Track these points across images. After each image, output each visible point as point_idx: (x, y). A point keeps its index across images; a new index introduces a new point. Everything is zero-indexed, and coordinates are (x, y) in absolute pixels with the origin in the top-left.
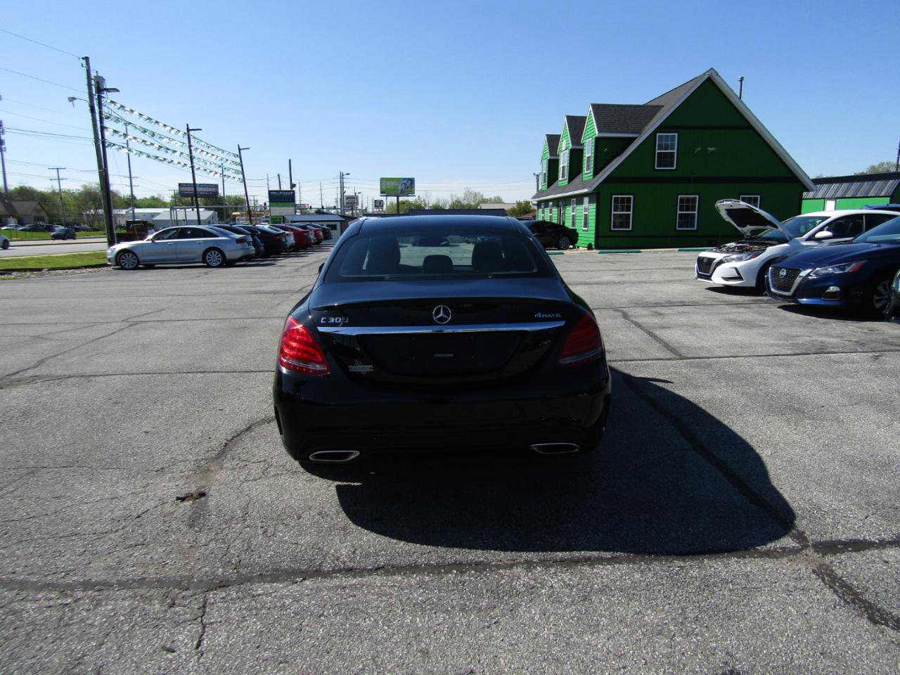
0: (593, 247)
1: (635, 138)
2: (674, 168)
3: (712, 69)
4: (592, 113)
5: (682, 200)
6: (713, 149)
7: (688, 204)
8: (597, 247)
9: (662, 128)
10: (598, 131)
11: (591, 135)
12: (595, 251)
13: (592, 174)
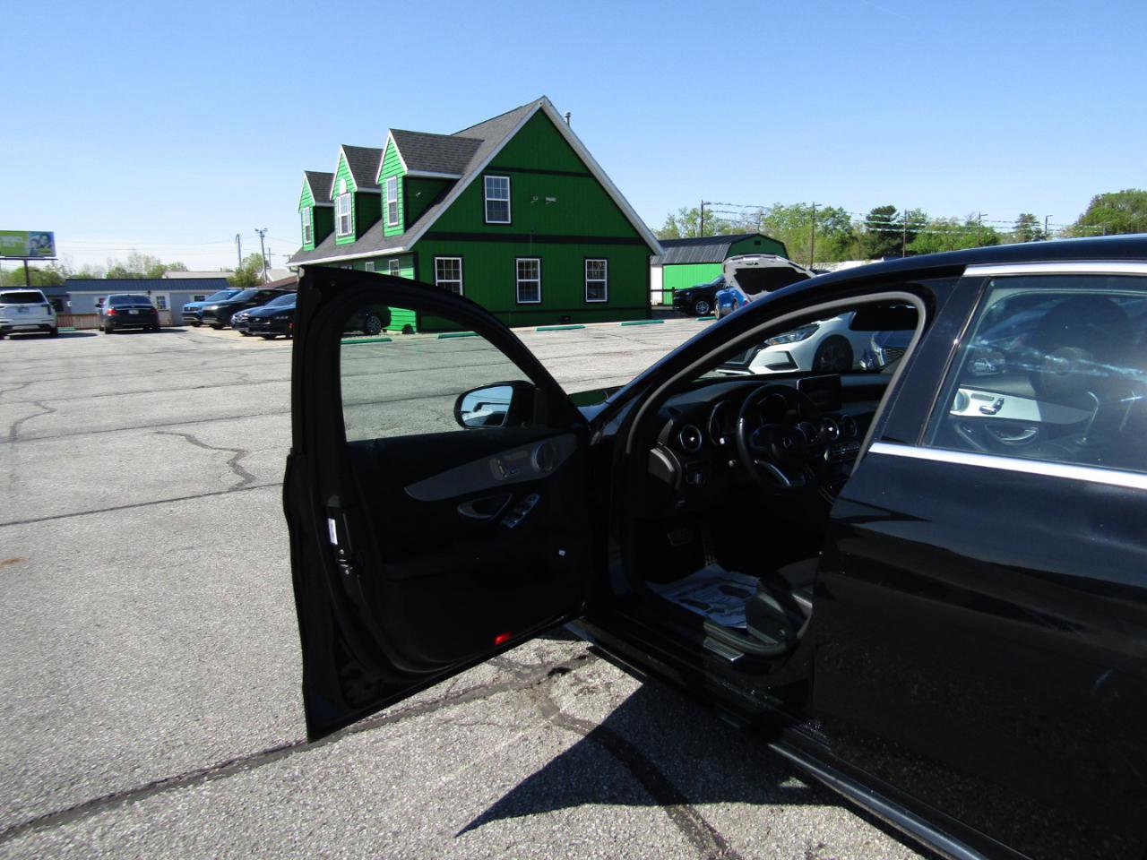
0: (415, 329)
1: (457, 180)
2: (509, 222)
3: (544, 97)
4: (393, 141)
5: (521, 265)
6: (553, 200)
7: (526, 270)
8: (421, 330)
9: (490, 169)
10: (408, 166)
11: (394, 173)
12: (417, 335)
13: (402, 227)
